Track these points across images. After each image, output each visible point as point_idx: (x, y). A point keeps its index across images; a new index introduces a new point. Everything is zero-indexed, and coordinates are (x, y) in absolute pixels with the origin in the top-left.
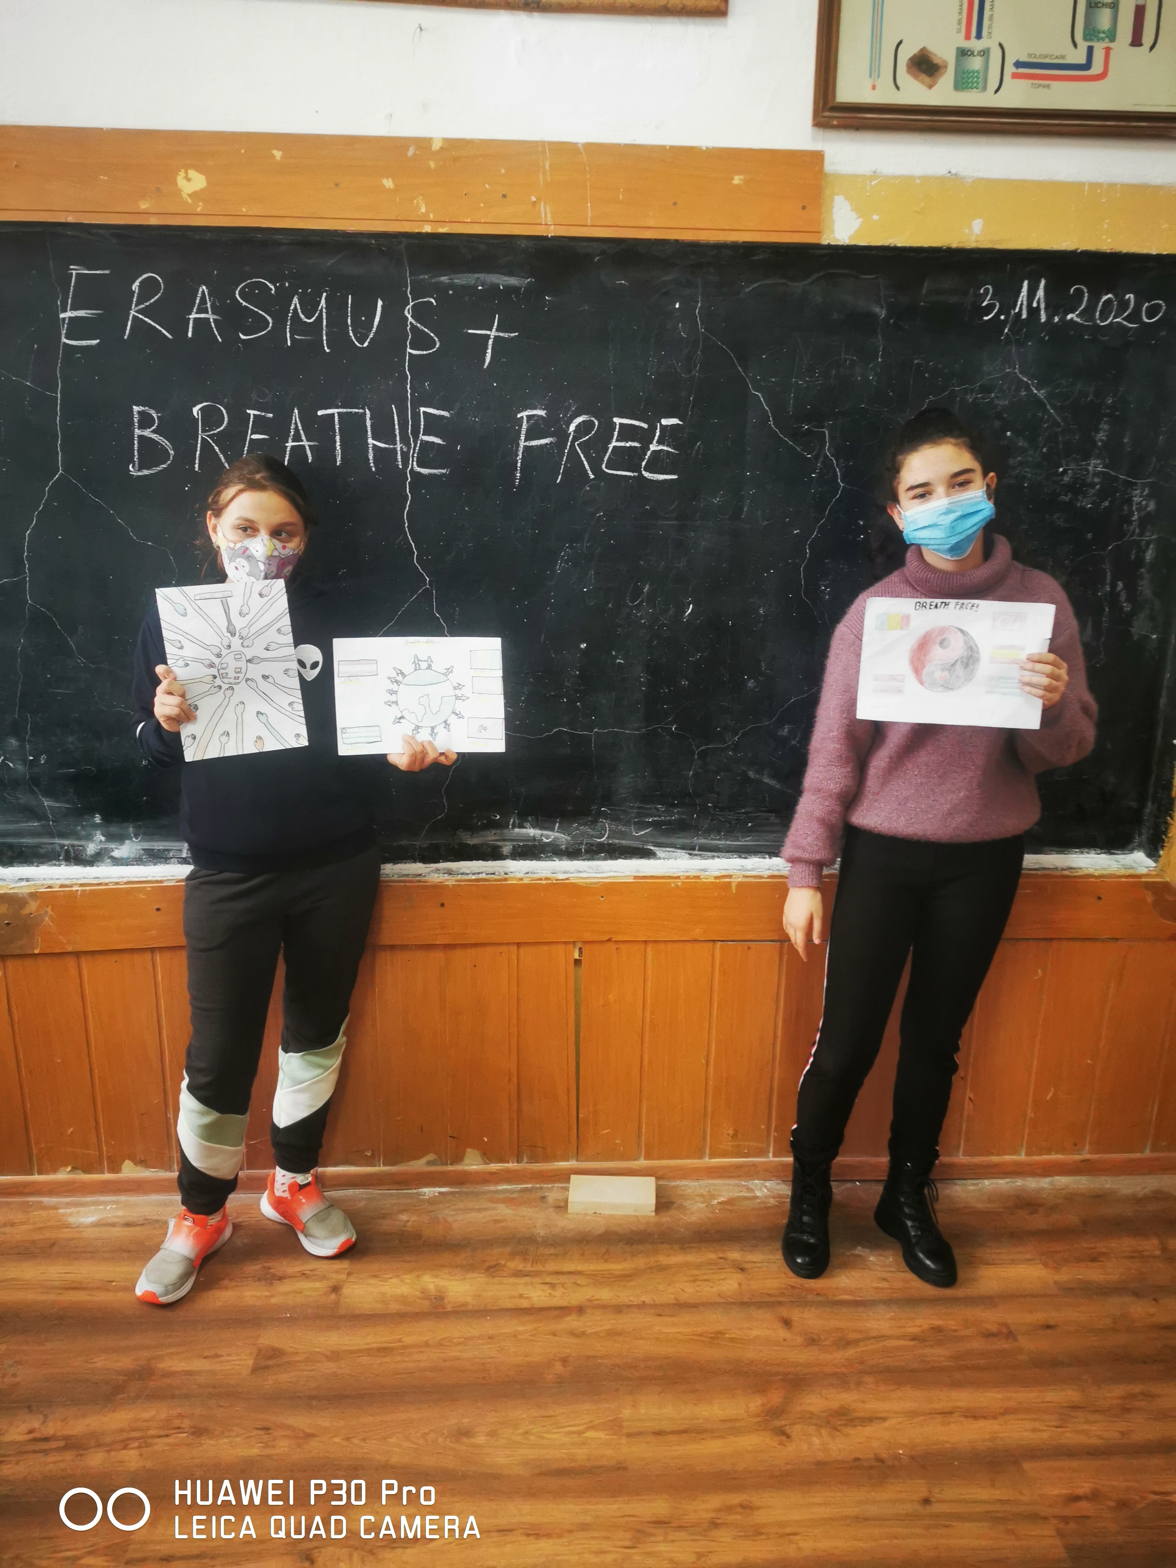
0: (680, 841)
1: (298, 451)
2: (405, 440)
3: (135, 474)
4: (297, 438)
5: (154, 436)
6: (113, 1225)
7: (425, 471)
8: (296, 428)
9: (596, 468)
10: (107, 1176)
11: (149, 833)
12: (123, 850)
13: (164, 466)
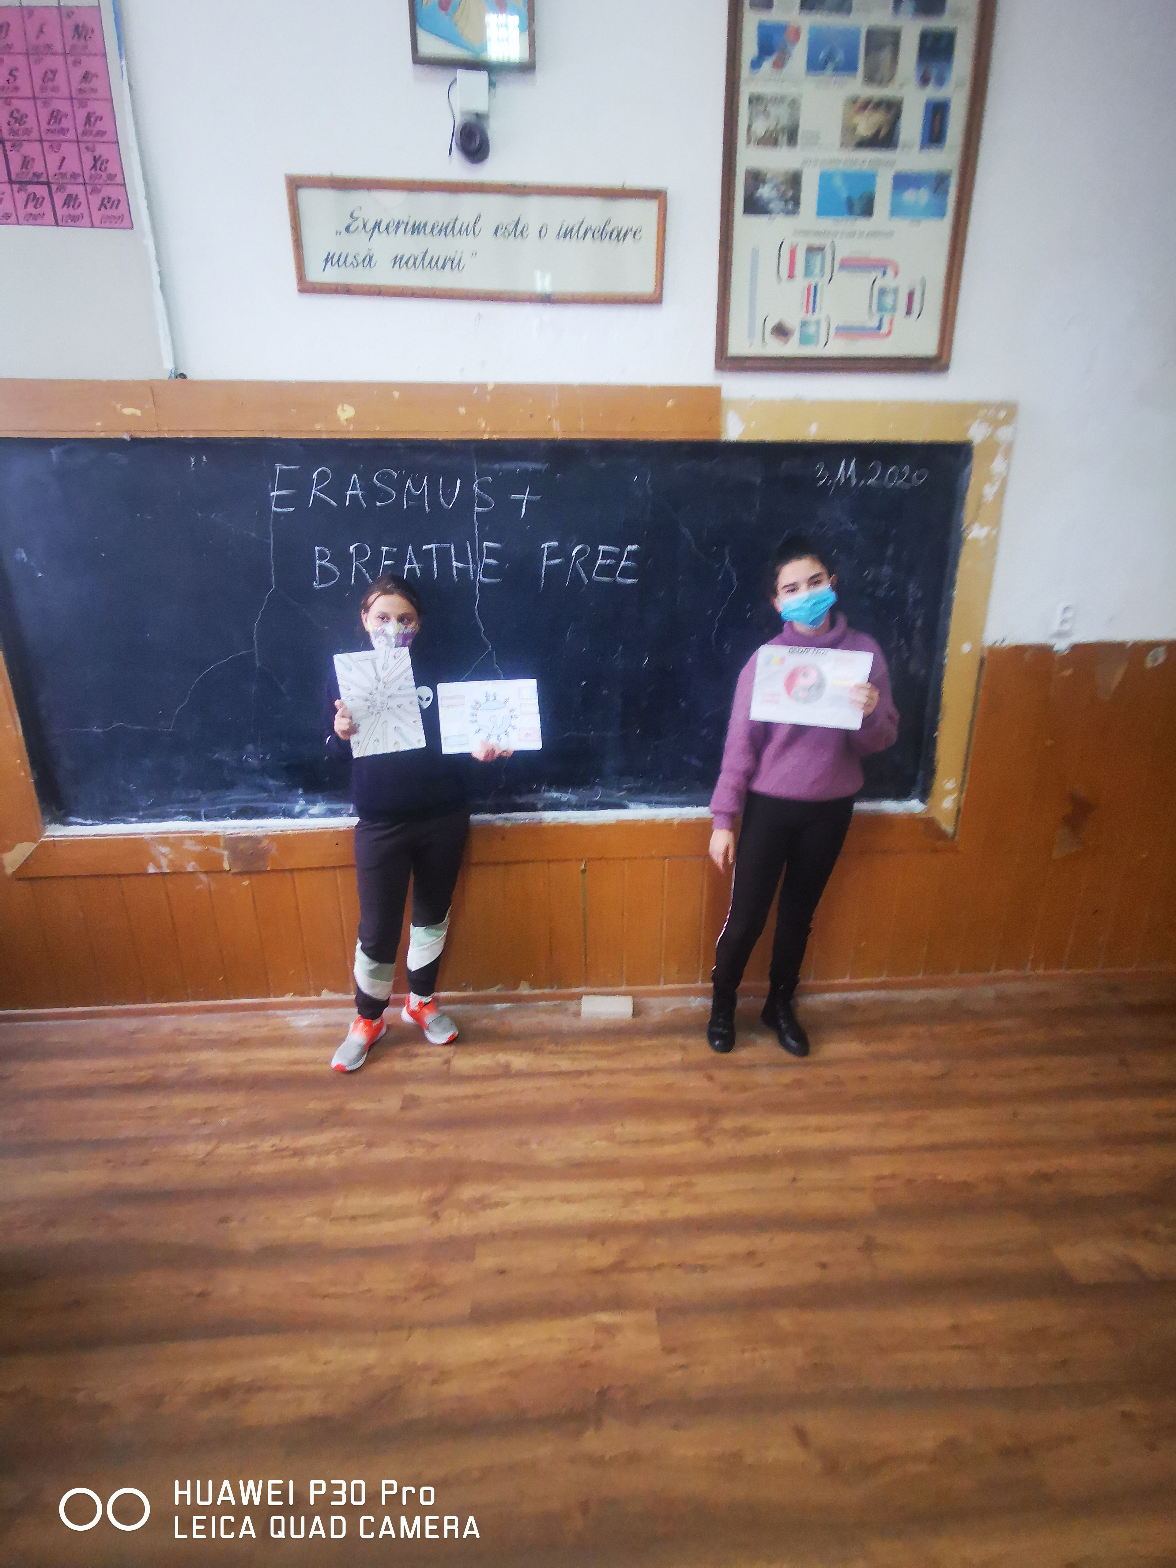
0: (643, 799)
1: (412, 571)
2: (474, 562)
3: (317, 587)
4: (411, 563)
5: (328, 564)
6: (318, 1026)
7: (486, 580)
8: (410, 557)
9: (589, 576)
10: (314, 998)
11: (329, 800)
12: (315, 809)
13: (334, 581)
